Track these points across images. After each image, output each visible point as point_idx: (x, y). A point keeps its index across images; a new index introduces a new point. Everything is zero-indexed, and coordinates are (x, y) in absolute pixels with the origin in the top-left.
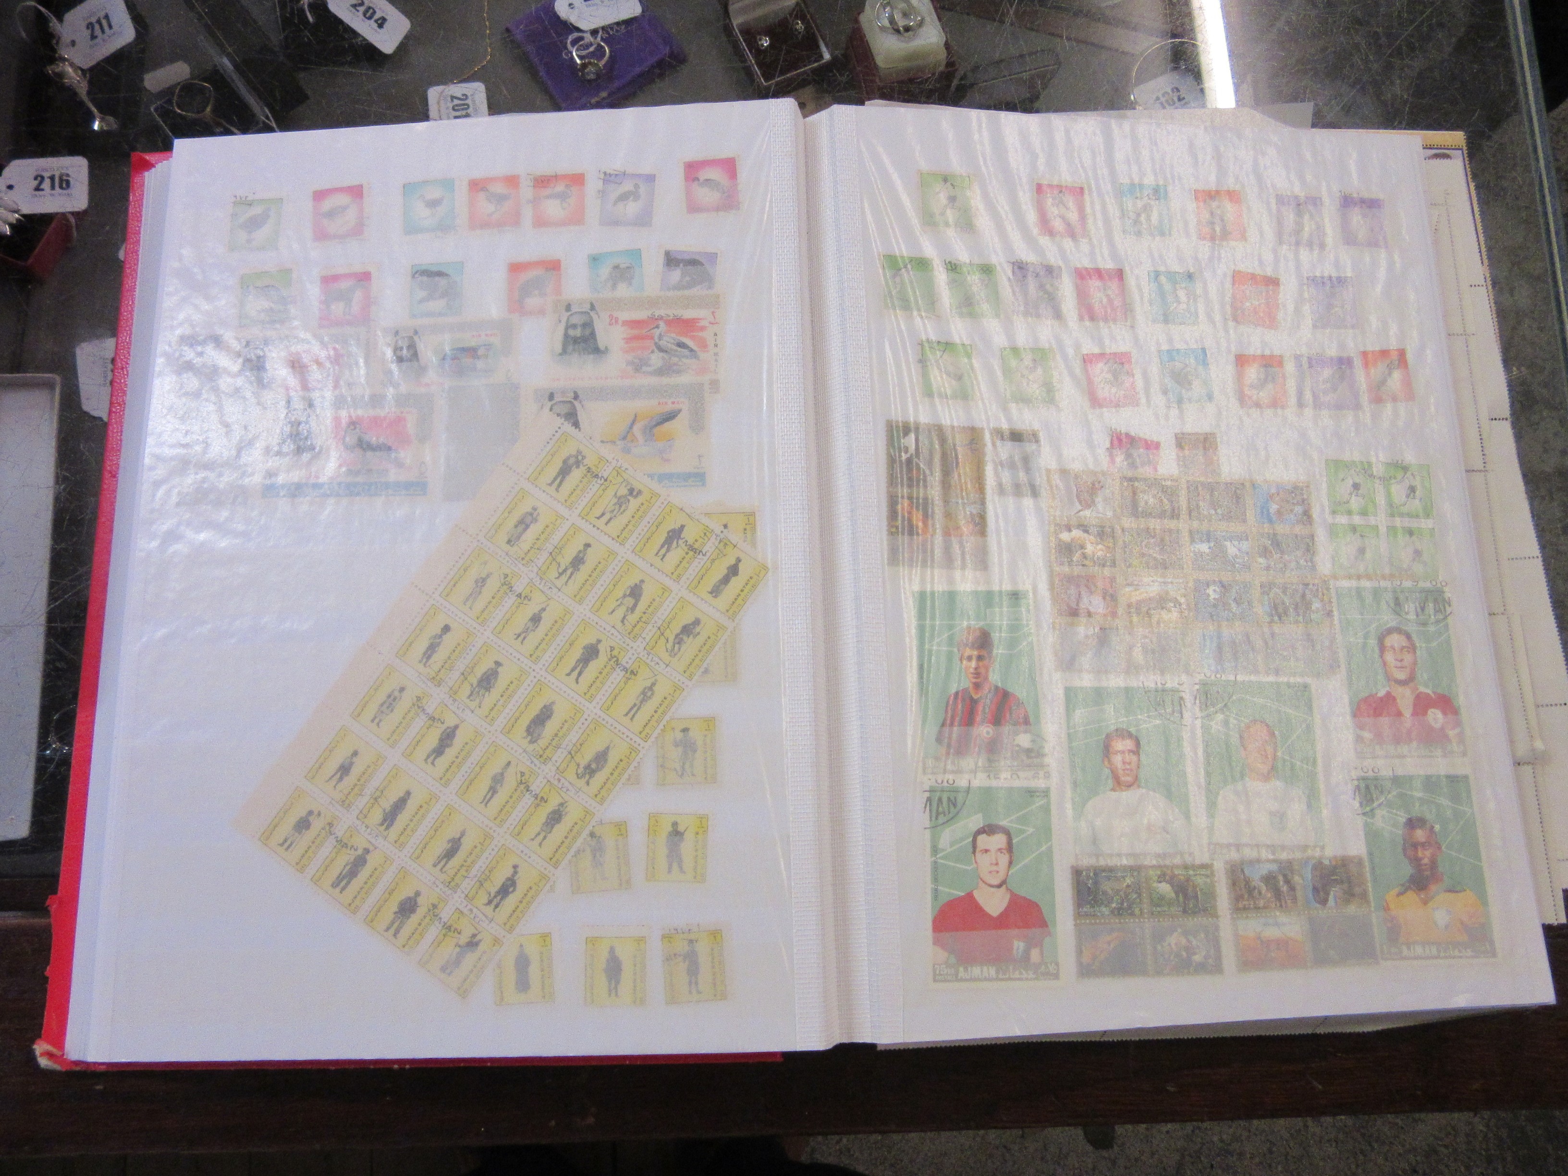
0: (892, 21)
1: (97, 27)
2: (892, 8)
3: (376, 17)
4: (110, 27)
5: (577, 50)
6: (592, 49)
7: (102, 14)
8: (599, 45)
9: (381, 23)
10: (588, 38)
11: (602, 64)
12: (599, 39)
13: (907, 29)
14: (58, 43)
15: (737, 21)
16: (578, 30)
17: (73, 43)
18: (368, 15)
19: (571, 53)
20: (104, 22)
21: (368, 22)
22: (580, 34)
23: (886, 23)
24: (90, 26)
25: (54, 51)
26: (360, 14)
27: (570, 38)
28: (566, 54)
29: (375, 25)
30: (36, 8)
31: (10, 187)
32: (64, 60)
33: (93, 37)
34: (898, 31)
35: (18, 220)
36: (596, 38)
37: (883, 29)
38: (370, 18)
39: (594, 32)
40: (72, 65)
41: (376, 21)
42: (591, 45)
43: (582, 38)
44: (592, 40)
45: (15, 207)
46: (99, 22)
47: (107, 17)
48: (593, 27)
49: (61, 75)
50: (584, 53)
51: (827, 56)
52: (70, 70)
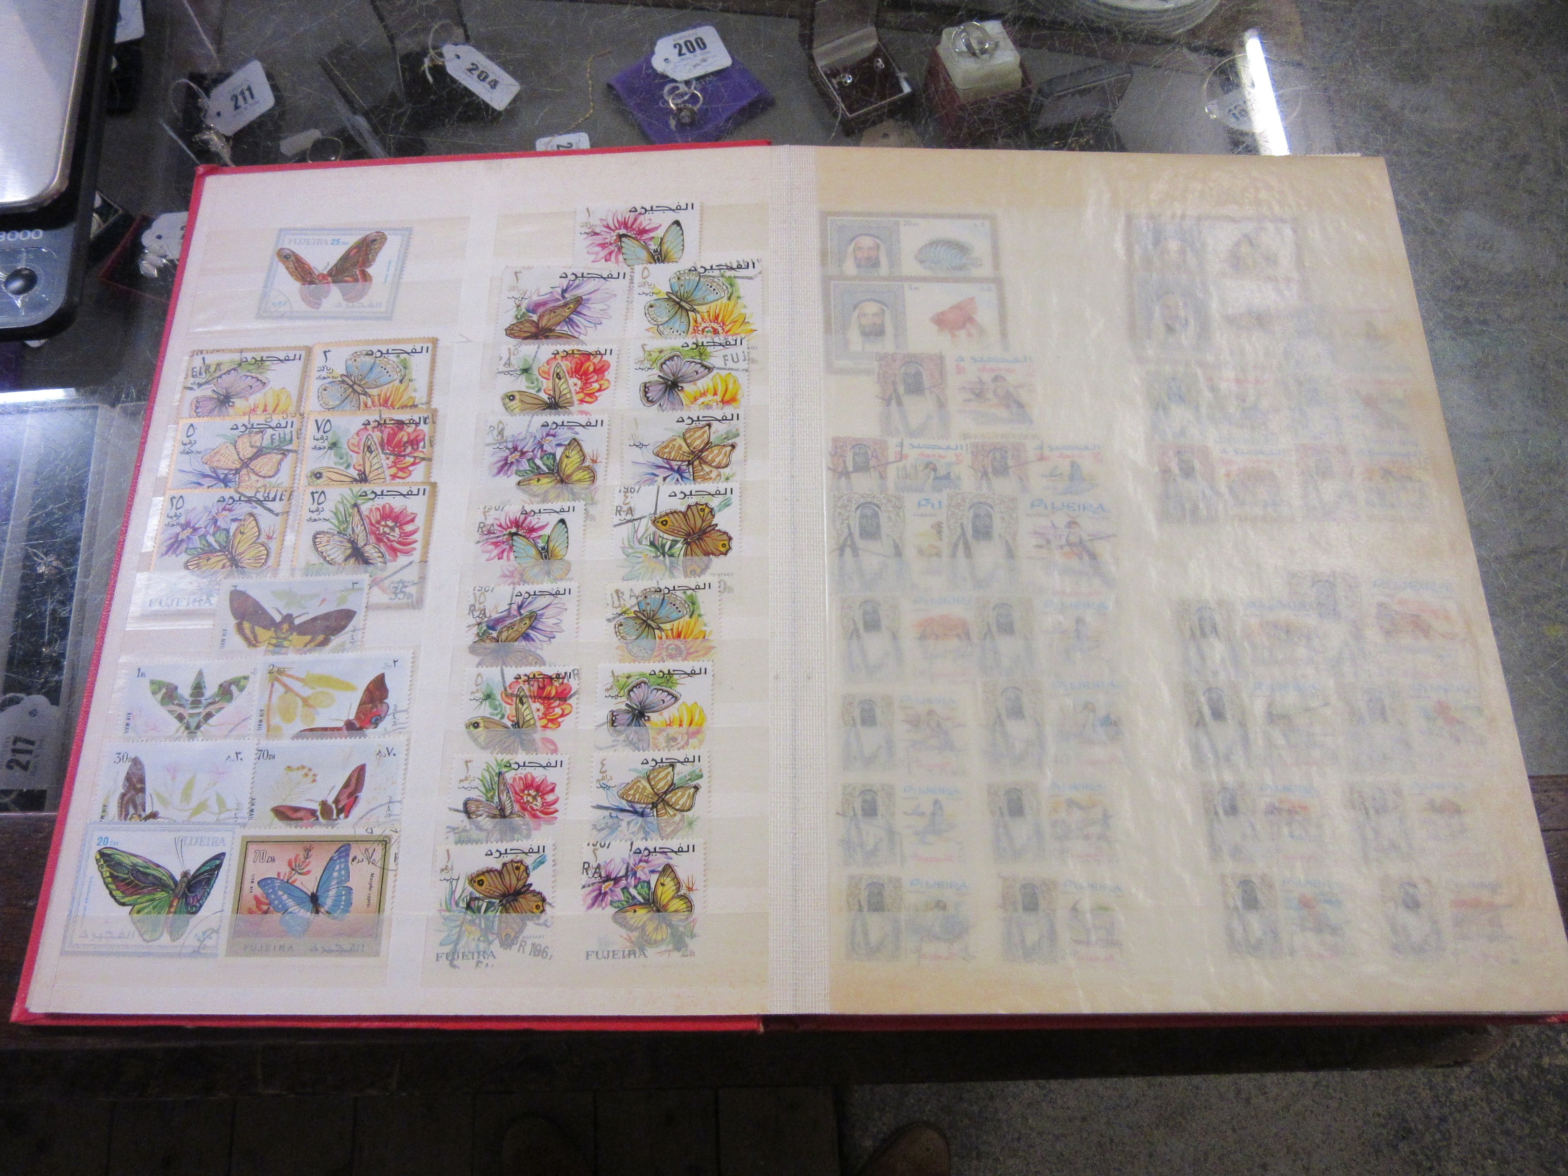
0: (969, 46)
1: (240, 98)
2: (968, 34)
3: (489, 79)
4: (252, 96)
5: (673, 99)
6: (686, 98)
7: (245, 87)
8: (694, 96)
9: (494, 84)
10: (683, 88)
11: (696, 108)
12: (693, 87)
13: (984, 52)
14: (205, 115)
15: (821, 64)
16: (674, 81)
17: (219, 114)
18: (484, 75)
19: (668, 102)
20: (247, 93)
21: (482, 83)
22: (674, 84)
23: (964, 49)
24: (235, 98)
25: (202, 122)
26: (475, 77)
27: (667, 88)
28: (663, 103)
29: (488, 87)
30: (188, 84)
31: (159, 237)
32: (210, 128)
33: (237, 107)
34: (974, 54)
35: (165, 265)
36: (690, 88)
37: (960, 54)
38: (483, 80)
39: (687, 83)
40: (217, 133)
41: (489, 84)
42: (686, 94)
43: (678, 88)
44: (686, 89)
45: (162, 252)
46: (242, 93)
47: (249, 89)
48: (686, 78)
49: (206, 143)
50: (679, 101)
51: (907, 89)
52: (215, 138)
